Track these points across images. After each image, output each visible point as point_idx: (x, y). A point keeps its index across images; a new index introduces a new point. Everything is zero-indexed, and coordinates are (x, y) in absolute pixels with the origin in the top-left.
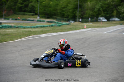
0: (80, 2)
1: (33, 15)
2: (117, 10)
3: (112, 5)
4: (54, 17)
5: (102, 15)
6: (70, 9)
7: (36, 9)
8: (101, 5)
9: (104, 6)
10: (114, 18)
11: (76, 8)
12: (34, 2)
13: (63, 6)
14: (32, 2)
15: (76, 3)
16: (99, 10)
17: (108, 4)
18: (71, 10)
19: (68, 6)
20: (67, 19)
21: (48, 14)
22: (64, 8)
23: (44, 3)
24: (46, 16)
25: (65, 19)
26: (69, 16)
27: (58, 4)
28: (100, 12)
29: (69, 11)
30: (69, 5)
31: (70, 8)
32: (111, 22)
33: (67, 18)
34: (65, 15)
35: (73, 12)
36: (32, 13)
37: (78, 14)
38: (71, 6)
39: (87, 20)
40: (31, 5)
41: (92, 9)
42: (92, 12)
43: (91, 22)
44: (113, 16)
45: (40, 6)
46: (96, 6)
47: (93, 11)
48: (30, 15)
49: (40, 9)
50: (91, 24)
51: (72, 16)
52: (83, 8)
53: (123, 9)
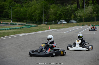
0: (45, 9)
2: (74, 14)
3: (71, 11)
4: (25, 20)
5: (63, 18)
6: (37, 14)
7: (10, 15)
8: (62, 10)
9: (64, 11)
10: (72, 21)
12: (7, 9)
15: (41, 9)
16: (60, 15)
17: (67, 10)
20: (35, 22)
21: (19, 19)
22: (32, 13)
23: (16, 9)
25: (33, 22)
26: (36, 19)
27: (27, 10)
29: (37, 16)
30: (36, 11)
32: (69, 24)
35: (40, 16)
36: (7, 18)
37: (43, 18)
39: (51, 22)
40: (6, 11)
41: (55, 14)
43: (54, 24)
44: (71, 19)
45: (12, 12)
46: (58, 12)
47: (55, 16)
48: (4, 20)
49: (13, 14)
50: (54, 26)
52: (48, 13)
53: (79, 14)
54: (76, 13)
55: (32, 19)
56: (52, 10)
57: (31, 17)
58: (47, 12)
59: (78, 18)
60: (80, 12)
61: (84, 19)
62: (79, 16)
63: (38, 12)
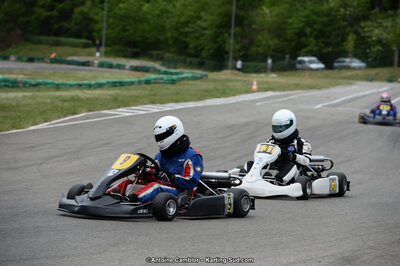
0: (237, 7)
1: (86, 46)
2: (356, 33)
3: (344, 19)
4: (155, 52)
5: (309, 48)
6: (204, 29)
7: (97, 27)
8: (307, 17)
9: (314, 17)
10: (348, 60)
11: (225, 25)
12: (89, 3)
14: (82, 3)
15: (224, 8)
16: (301, 34)
17: (328, 14)
18: (207, 32)
19: (199, 18)
20: (195, 60)
21: (134, 44)
22: (186, 23)
23: (122, 5)
24: (129, 49)
25: (189, 60)
26: (203, 49)
27: (165, 12)
28: (303, 39)
29: (204, 35)
30: (203, 14)
31: (205, 24)
32: (336, 71)
33: (196, 56)
34: (191, 46)
35: (216, 36)
36: (85, 41)
37: (231, 44)
38: (208, 19)
39: (262, 64)
40: (82, 13)
41: (278, 31)
42: (276, 41)
43: (274, 70)
44: (345, 54)
45: (108, 17)
46: (290, 21)
48: (76, 46)
49: (109, 26)
50: (273, 77)
51: (211, 51)
52: (249, 25)
53: (377, 31)
54: (363, 28)
55: (186, 46)
56: (267, 11)
57: (182, 39)
58: (246, 22)
59: (373, 50)
60: (380, 26)
61: (397, 53)
62: (379, 42)
63: (210, 18)
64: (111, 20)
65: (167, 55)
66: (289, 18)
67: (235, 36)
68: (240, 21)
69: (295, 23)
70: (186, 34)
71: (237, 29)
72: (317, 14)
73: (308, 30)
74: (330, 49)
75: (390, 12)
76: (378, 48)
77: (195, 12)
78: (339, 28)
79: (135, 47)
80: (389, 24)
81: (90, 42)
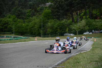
0: (43, 23)
1: (11, 34)
3: (66, 25)
4: (26, 34)
5: (58, 32)
7: (12, 29)
8: (58, 24)
10: (67, 34)
11: (40, 27)
12: (11, 24)
13: (31, 27)
14: (10, 25)
15: (40, 24)
17: (63, 24)
18: (36, 29)
19: (35, 26)
20: (34, 36)
22: (32, 27)
23: (18, 24)
24: (20, 34)
26: (36, 33)
27: (28, 25)
28: (57, 29)
29: (36, 30)
31: (36, 28)
33: (34, 35)
35: (39, 30)
36: (10, 33)
37: (41, 32)
38: (36, 26)
39: (48, 36)
40: (9, 27)
41: (52, 28)
42: (52, 30)
43: (51, 37)
46: (54, 26)
48: (8, 34)
51: (38, 33)
53: (73, 27)
54: (70, 27)
55: (32, 32)
56: (49, 24)
57: (31, 31)
58: (45, 27)
59: (73, 31)
60: (74, 26)
61: (78, 32)
62: (74, 29)
63: (37, 26)
64: (16, 28)
65: (28, 35)
66: (54, 25)
67: (42, 30)
68: (43, 26)
69: (55, 26)
70: (32, 30)
71: (43, 28)
72: (60, 24)
73: (58, 27)
74: (63, 32)
75: (76, 23)
76: (74, 31)
77: (34, 25)
78: (65, 27)
79: (21, 33)
80: (76, 26)
81: (12, 33)
